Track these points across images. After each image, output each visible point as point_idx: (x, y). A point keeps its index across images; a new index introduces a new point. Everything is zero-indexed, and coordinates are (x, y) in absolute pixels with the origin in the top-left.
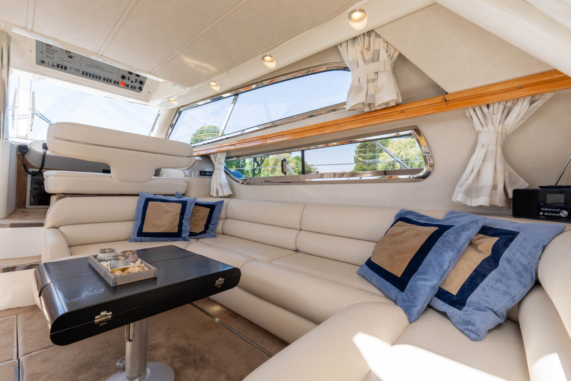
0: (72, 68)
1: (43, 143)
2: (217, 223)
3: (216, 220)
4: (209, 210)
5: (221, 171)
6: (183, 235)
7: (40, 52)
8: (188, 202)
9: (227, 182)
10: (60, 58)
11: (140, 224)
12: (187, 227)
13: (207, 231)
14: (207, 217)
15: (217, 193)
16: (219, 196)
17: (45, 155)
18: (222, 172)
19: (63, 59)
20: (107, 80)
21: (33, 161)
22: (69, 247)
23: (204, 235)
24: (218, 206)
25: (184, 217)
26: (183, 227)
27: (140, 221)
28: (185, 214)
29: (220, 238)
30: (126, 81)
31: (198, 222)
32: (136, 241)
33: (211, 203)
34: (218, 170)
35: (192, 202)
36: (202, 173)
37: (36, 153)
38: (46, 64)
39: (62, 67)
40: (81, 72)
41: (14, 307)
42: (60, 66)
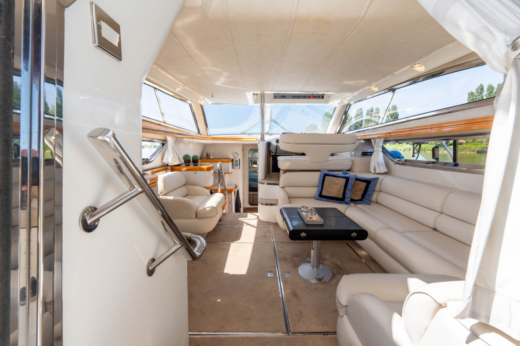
0: (288, 96)
1: (276, 139)
2: (372, 194)
3: (371, 192)
4: (366, 184)
5: (379, 152)
6: (346, 200)
8: (350, 178)
9: (383, 161)
11: (320, 189)
12: (349, 195)
13: (363, 199)
14: (364, 189)
15: (375, 170)
16: (377, 173)
20: (305, 97)
21: (273, 149)
22: (289, 198)
23: (361, 201)
24: (373, 181)
25: (347, 188)
26: (346, 195)
27: (321, 188)
28: (348, 186)
29: (373, 206)
31: (357, 192)
32: (318, 200)
33: (368, 179)
34: (376, 152)
35: (353, 178)
36: (363, 154)
37: (274, 145)
38: (277, 97)
39: (283, 97)
40: (292, 97)
41: (269, 221)
42: (283, 96)
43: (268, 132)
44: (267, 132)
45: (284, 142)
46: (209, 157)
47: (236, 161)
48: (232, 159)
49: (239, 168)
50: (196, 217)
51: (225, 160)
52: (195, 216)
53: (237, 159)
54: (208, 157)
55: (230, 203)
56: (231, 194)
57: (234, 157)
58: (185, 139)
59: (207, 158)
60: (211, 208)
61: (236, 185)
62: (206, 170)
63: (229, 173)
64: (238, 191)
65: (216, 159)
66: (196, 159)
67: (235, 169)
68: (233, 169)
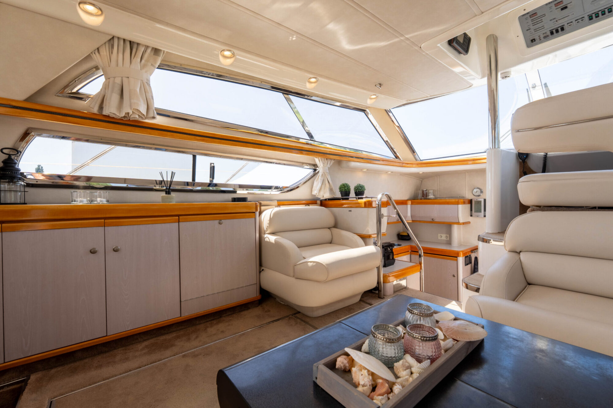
7: (527, 30)
10: (551, 20)
17: (546, 156)
19: (555, 18)
22: (528, 284)
37: (537, 157)
38: (537, 41)
39: (557, 31)
40: (587, 18)
42: (554, 31)
45: (518, 131)
46: (427, 197)
47: (479, 202)
48: (470, 198)
50: (294, 274)
51: (457, 200)
52: (292, 272)
53: (480, 200)
54: (423, 196)
55: (454, 276)
56: (457, 260)
57: (474, 195)
58: (353, 164)
59: (423, 198)
63: (458, 223)
65: (439, 199)
66: (359, 190)
67: (474, 217)
68: (471, 217)
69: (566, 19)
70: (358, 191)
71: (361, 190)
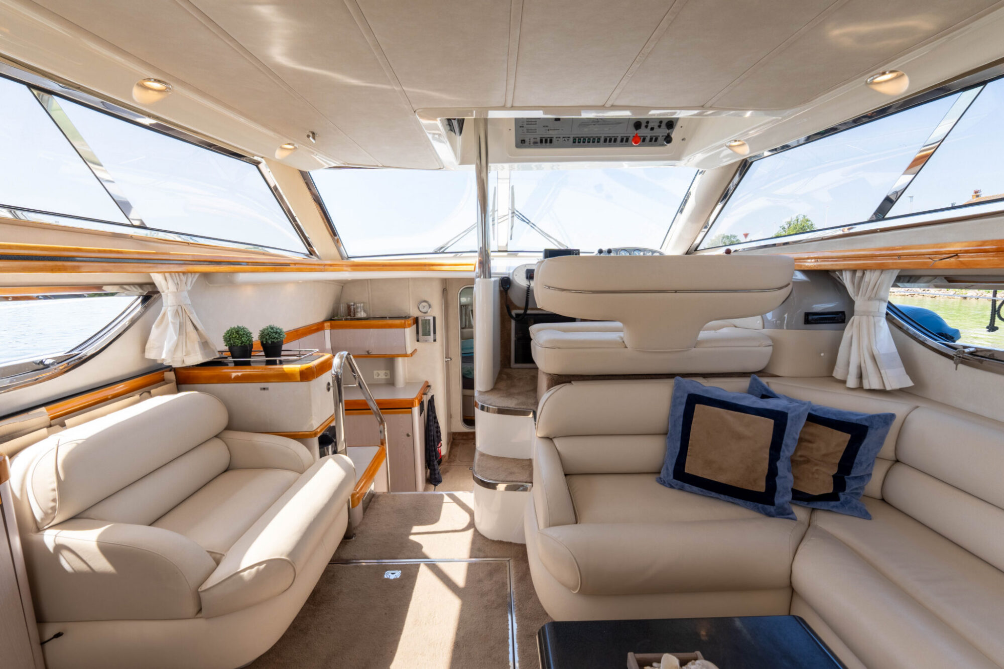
0: (560, 138)
1: (526, 270)
2: (870, 475)
3: (869, 465)
4: (847, 437)
5: (876, 319)
6: (778, 500)
7: (521, 127)
8: (790, 416)
9: (894, 349)
10: (544, 126)
11: (678, 450)
12: (786, 480)
13: (842, 496)
14: (840, 455)
16: (866, 386)
17: (529, 289)
18: (879, 321)
19: (547, 126)
20: (610, 141)
21: (516, 298)
22: (566, 475)
23: (833, 503)
24: (877, 429)
25: (781, 454)
26: (779, 481)
27: (678, 444)
28: (783, 446)
29: (882, 519)
30: (643, 132)
31: (816, 468)
32: (671, 487)
33: (854, 419)
34: (865, 318)
35: (798, 417)
36: (810, 318)
37: (520, 287)
38: (527, 143)
39: (546, 142)
40: (571, 139)
41: (505, 540)
42: (544, 140)
43: (507, 245)
44: (505, 245)
45: (549, 287)
46: (354, 315)
47: (426, 322)
48: (416, 316)
49: (435, 340)
50: (200, 610)
51: (399, 319)
52: (191, 609)
53: (427, 318)
55: (408, 435)
56: (411, 413)
57: (421, 311)
59: (349, 317)
60: (264, 566)
61: (427, 382)
62: (299, 379)
63: (405, 355)
64: (431, 402)
65: (374, 318)
66: (273, 340)
67: (423, 342)
68: (418, 343)
69: (556, 132)
70: (272, 342)
71: (277, 338)
